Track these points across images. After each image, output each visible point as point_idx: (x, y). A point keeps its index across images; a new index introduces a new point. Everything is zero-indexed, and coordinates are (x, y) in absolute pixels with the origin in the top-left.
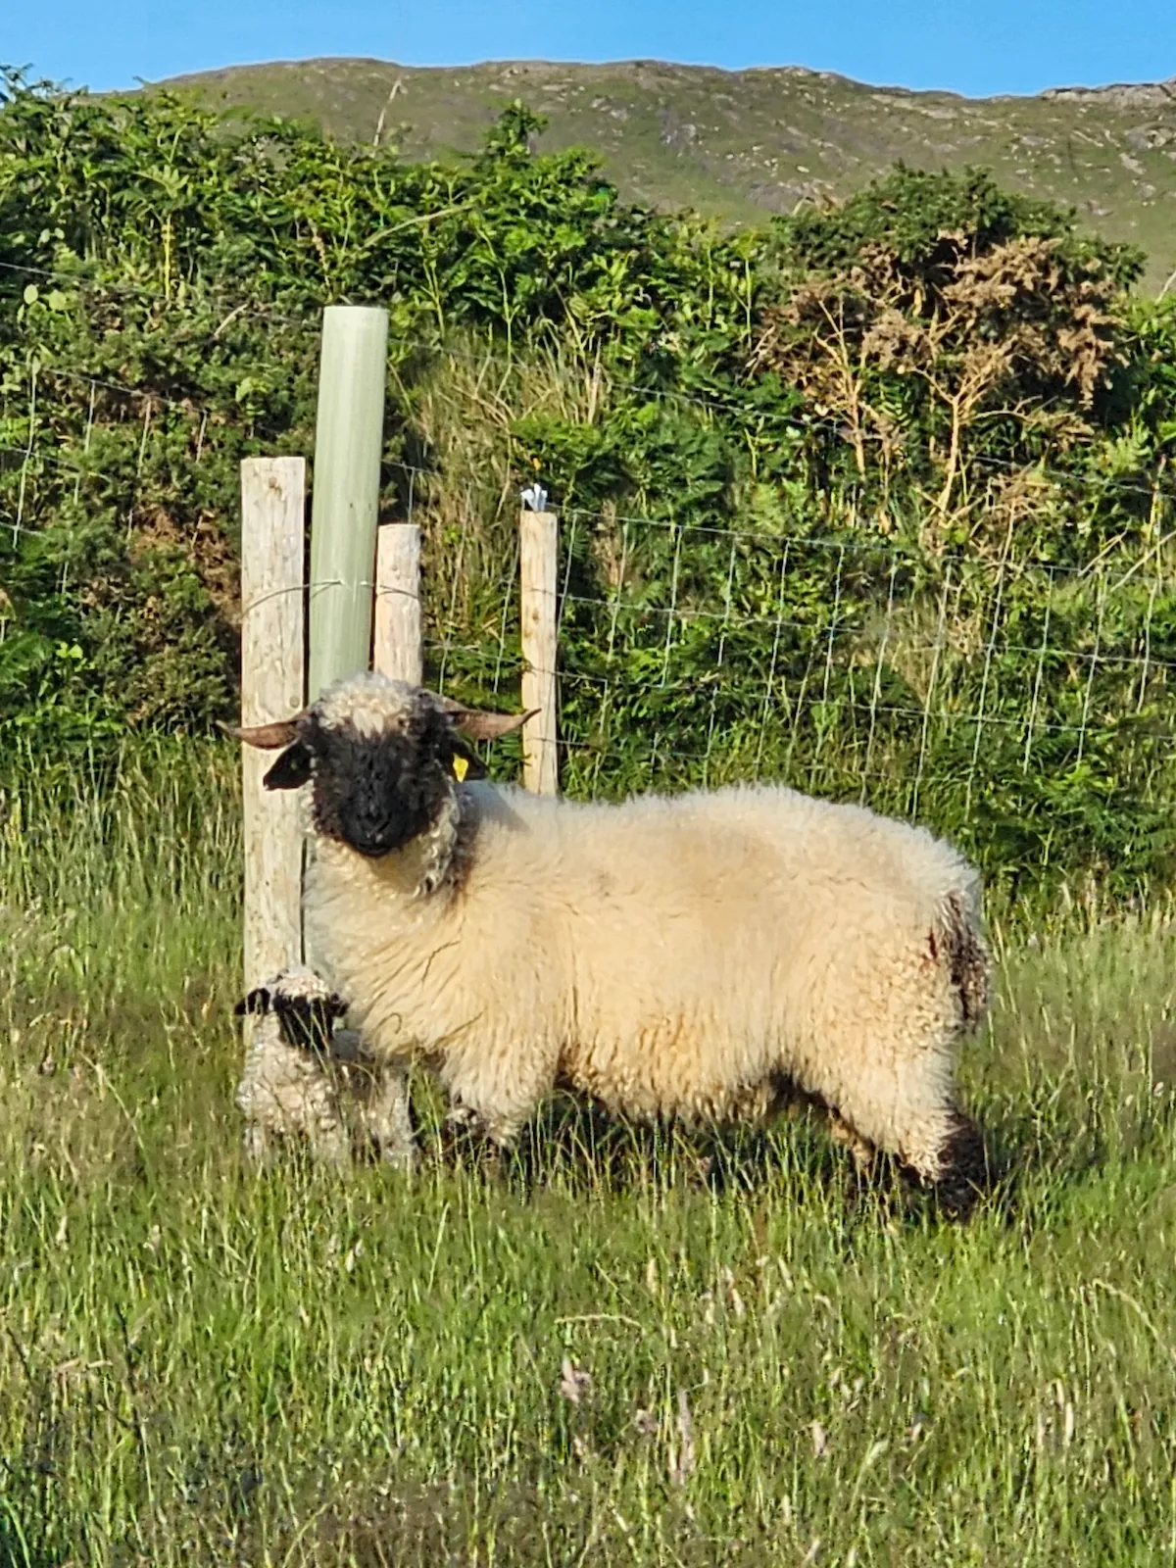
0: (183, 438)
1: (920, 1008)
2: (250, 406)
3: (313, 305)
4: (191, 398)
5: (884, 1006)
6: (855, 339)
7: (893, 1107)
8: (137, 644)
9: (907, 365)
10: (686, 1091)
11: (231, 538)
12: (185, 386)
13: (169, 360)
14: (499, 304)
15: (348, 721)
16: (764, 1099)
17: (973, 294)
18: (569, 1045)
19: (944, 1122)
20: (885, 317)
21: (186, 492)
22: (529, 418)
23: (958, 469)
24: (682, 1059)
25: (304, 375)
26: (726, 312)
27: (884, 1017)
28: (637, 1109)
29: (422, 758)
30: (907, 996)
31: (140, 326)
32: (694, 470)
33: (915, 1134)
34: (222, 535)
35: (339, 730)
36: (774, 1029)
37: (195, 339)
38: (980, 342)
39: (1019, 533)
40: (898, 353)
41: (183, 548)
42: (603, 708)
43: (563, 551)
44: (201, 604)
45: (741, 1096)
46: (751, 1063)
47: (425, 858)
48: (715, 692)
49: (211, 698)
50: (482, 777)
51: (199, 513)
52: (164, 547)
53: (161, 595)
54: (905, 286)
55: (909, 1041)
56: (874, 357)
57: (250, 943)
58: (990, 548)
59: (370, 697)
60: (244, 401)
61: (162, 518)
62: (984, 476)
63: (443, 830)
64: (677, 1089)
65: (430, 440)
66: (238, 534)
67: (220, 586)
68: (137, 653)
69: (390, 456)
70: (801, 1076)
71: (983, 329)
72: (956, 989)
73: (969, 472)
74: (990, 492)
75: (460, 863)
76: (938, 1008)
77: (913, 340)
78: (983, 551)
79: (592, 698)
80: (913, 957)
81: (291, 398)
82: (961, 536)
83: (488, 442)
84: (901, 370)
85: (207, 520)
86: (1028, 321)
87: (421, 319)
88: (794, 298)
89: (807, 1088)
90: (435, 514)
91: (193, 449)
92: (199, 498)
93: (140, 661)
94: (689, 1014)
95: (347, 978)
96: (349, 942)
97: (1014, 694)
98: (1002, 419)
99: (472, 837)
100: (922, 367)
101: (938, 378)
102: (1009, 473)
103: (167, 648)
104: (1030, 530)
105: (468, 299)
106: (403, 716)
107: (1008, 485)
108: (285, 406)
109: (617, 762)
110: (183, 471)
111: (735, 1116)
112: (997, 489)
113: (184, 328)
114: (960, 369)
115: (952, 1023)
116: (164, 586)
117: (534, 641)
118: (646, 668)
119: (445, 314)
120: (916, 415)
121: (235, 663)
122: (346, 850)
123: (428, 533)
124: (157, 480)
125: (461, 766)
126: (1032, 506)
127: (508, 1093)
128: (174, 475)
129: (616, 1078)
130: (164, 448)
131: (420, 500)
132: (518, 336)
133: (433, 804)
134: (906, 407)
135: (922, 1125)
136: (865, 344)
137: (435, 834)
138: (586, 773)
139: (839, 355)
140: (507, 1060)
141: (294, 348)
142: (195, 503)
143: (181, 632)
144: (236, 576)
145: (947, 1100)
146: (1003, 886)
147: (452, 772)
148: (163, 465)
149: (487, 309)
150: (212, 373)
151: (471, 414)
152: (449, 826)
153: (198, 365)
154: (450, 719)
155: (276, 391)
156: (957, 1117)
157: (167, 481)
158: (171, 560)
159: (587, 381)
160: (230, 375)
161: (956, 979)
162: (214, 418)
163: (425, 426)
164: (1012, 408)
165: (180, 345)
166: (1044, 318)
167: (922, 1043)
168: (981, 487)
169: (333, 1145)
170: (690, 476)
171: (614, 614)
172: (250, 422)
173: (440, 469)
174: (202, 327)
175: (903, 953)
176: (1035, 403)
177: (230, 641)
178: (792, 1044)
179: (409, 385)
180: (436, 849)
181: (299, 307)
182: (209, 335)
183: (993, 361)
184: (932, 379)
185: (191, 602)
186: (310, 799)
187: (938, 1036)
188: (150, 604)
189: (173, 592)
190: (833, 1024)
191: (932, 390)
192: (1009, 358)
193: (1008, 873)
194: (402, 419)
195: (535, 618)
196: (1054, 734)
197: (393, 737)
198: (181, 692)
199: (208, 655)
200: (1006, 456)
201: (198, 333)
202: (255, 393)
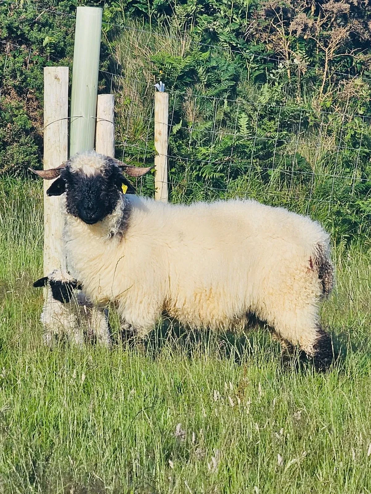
0: (22, 60)
1: (306, 288)
2: (48, 48)
3: (73, 8)
4: (26, 44)
5: (291, 287)
6: (287, 24)
7: (295, 328)
8: (3, 141)
9: (308, 35)
10: (212, 319)
11: (40, 100)
12: (23, 39)
13: (18, 28)
14: (146, 9)
15: (81, 170)
16: (244, 322)
17: (333, 7)
18: (168, 299)
19: (315, 333)
20: (299, 16)
21: (23, 82)
22: (158, 55)
23: (327, 77)
24: (212, 306)
25: (70, 36)
26: (237, 13)
27: (292, 292)
28: (194, 325)
29: (110, 185)
30: (301, 284)
31: (6, 14)
32: (224, 77)
33: (304, 338)
34: (37, 99)
35: (77, 174)
36: (248, 295)
37: (27, 20)
38: (337, 26)
39: (351, 103)
40: (304, 30)
41: (21, 104)
42: (187, 170)
43: (171, 108)
44: (28, 127)
45: (235, 322)
46: (239, 308)
47: (110, 224)
48: (231, 164)
49: (32, 163)
50: (133, 193)
51: (28, 90)
52: (14, 103)
53: (12, 122)
54: (307, 3)
55: (301, 301)
56: (295, 32)
57: (46, 258)
58: (340, 109)
59: (90, 161)
60: (46, 46)
61: (13, 92)
62: (338, 80)
63: (118, 212)
64: (209, 318)
65: (119, 63)
66: (43, 99)
67: (36, 120)
68: (3, 145)
69: (103, 69)
70: (259, 314)
71: (338, 21)
72: (320, 280)
73: (332, 78)
74: (340, 86)
75: (124, 225)
76: (313, 288)
77: (310, 25)
78: (337, 110)
79: (182, 166)
80: (303, 268)
81: (65, 45)
82: (328, 104)
83: (142, 64)
84: (305, 37)
85: (31, 93)
86: (356, 18)
87: (116, 15)
88: (263, 8)
89: (261, 319)
90: (121, 93)
91: (26, 65)
92: (28, 84)
93: (4, 149)
94: (214, 288)
95: (80, 272)
96: (80, 257)
97: (348, 166)
98: (346, 57)
99: (129, 216)
100: (314, 36)
101: (320, 40)
102: (347, 79)
103: (15, 144)
104: (355, 102)
105: (134, 7)
106: (102, 169)
107: (347, 84)
108: (62, 48)
109: (191, 192)
110: (22, 74)
111: (233, 329)
112: (343, 85)
113: (23, 16)
114: (329, 37)
115: (319, 294)
116: (14, 119)
117: (159, 143)
118: (204, 154)
119: (125, 13)
120: (311, 56)
121: (41, 150)
122: (79, 220)
123: (118, 100)
124: (11, 78)
125: (125, 188)
126: (357, 92)
127: (143, 318)
128: (18, 74)
129: (185, 312)
130: (14, 64)
131: (115, 87)
132: (154, 22)
133: (114, 203)
134: (307, 52)
135: (307, 334)
136: (291, 26)
137: (114, 214)
138: (179, 196)
139: (281, 31)
140: (142, 306)
141: (65, 25)
142: (26, 87)
143: (20, 137)
144: (42, 115)
145: (317, 325)
146: (343, 243)
147: (122, 190)
148: (14, 70)
149: (142, 11)
150: (34, 34)
151: (136, 53)
152: (120, 211)
153: (29, 31)
154: (120, 169)
155: (59, 42)
156: (321, 331)
157: (15, 77)
158: (17, 109)
159: (181, 40)
160: (42, 35)
161: (320, 277)
162: (35, 52)
163: (117, 57)
164: (349, 53)
165: (21, 23)
166: (362, 17)
167: (307, 302)
168: (336, 84)
169: (77, 338)
170: (222, 79)
171: (191, 132)
172: (49, 54)
173: (123, 75)
174: (30, 16)
175: (299, 267)
176: (358, 51)
177: (39, 141)
178: (255, 302)
179: (111, 41)
180: (115, 219)
181: (68, 9)
182: (33, 19)
183: (342, 34)
184: (318, 41)
185: (25, 126)
186: (65, 200)
187: (313, 299)
188: (8, 126)
189: (17, 122)
190: (272, 294)
191: (318, 45)
192: (348, 33)
193: (345, 237)
194: (108, 54)
195: (160, 134)
196: (364, 182)
197: (99, 176)
198: (20, 161)
199: (31, 147)
200: (347, 72)
201: (29, 18)
202: (50, 43)
